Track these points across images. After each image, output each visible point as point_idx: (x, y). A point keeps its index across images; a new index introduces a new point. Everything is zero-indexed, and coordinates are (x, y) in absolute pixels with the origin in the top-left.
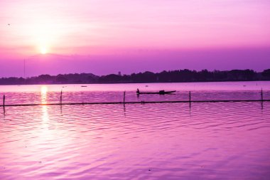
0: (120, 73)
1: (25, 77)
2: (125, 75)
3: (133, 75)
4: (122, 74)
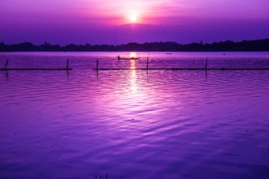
0: (201, 41)
1: (115, 45)
2: (207, 44)
3: (215, 43)
4: (204, 43)
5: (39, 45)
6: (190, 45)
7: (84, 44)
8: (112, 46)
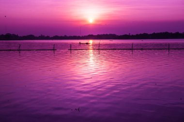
0: (130, 34)
1: (81, 36)
3: (137, 35)
4: (131, 35)
5: (38, 36)
6: (123, 36)
7: (63, 36)
8: (79, 36)
